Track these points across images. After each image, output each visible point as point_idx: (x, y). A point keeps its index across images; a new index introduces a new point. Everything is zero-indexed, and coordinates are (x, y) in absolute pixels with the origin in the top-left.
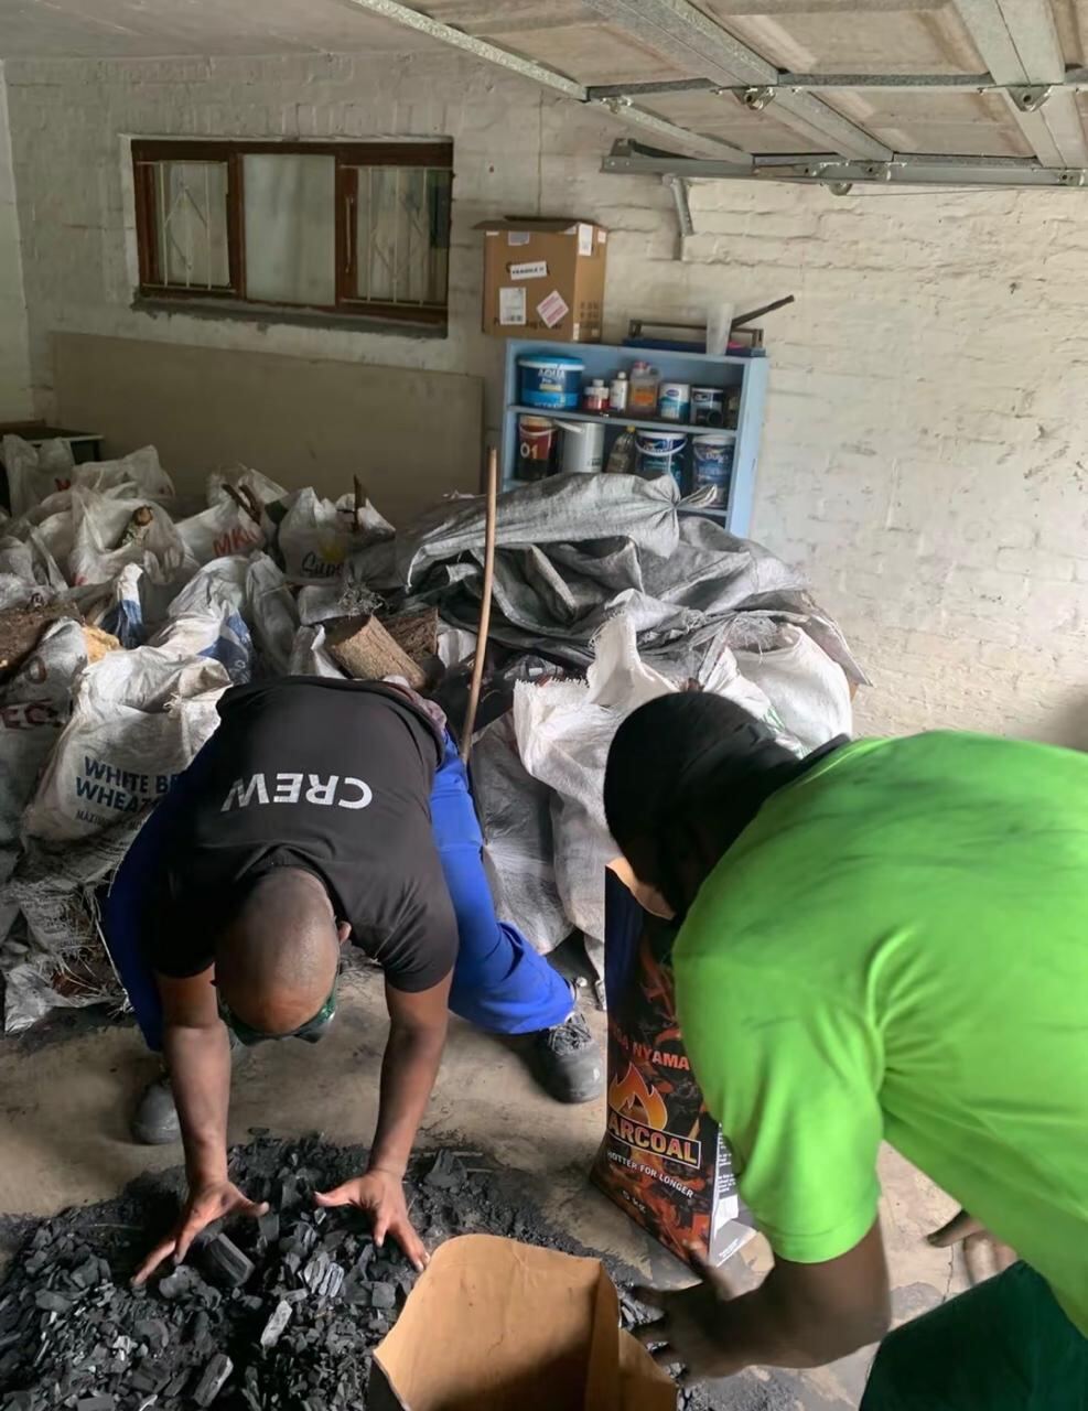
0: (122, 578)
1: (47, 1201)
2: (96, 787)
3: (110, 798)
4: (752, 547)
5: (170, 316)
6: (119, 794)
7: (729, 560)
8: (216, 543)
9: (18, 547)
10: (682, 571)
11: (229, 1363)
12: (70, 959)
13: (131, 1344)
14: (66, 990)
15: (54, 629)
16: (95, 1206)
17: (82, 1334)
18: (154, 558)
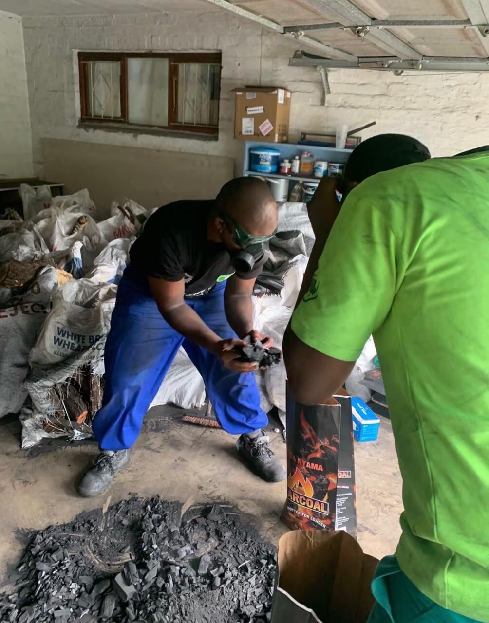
0: (74, 248)
1: (40, 523)
2: (62, 341)
5: (94, 130)
6: (72, 344)
8: (115, 233)
9: (28, 234)
12: (51, 416)
13: (78, 587)
14: (49, 431)
15: (44, 270)
16: (62, 526)
17: (56, 582)
18: (88, 239)
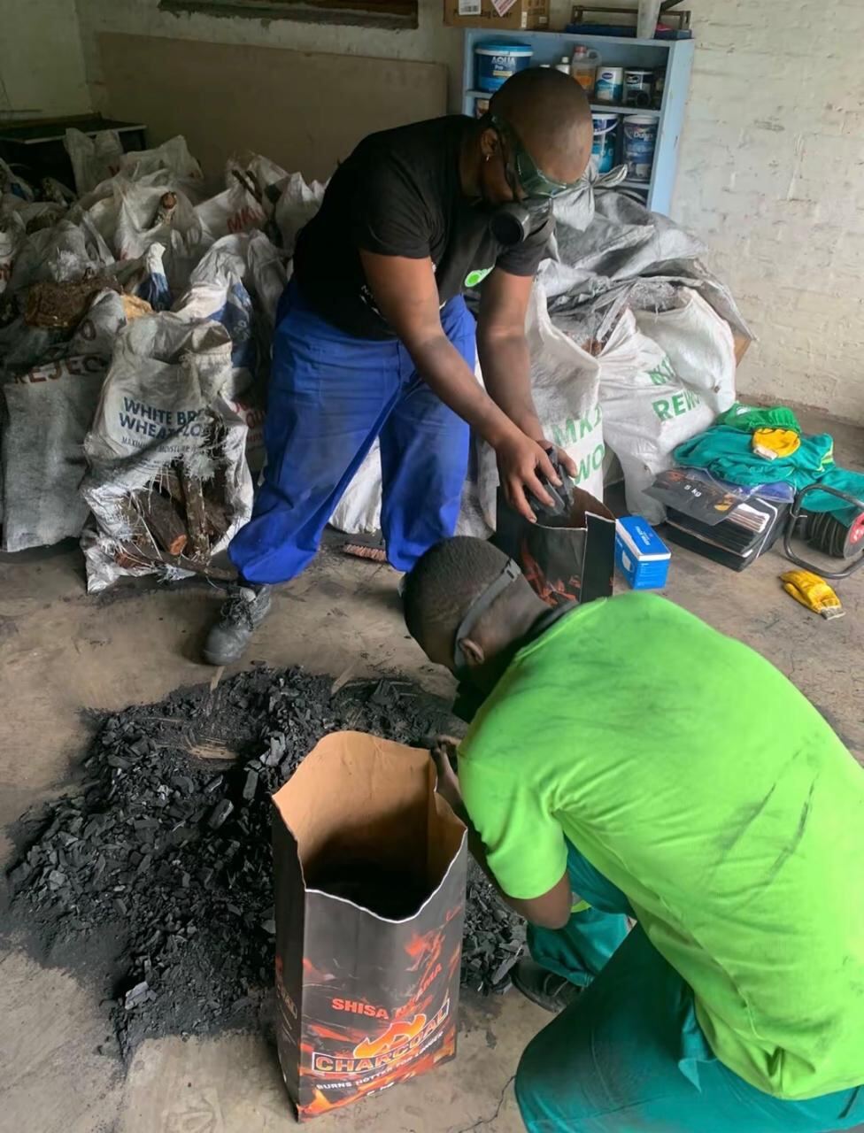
0: (149, 255)
1: (117, 701)
2: (134, 420)
3: (145, 429)
4: (658, 219)
6: (151, 426)
7: (635, 232)
8: (229, 221)
9: (72, 229)
10: (595, 242)
11: (231, 805)
12: (125, 543)
13: (169, 790)
14: (126, 565)
15: (99, 298)
16: (148, 706)
17: (138, 782)
18: (179, 235)
